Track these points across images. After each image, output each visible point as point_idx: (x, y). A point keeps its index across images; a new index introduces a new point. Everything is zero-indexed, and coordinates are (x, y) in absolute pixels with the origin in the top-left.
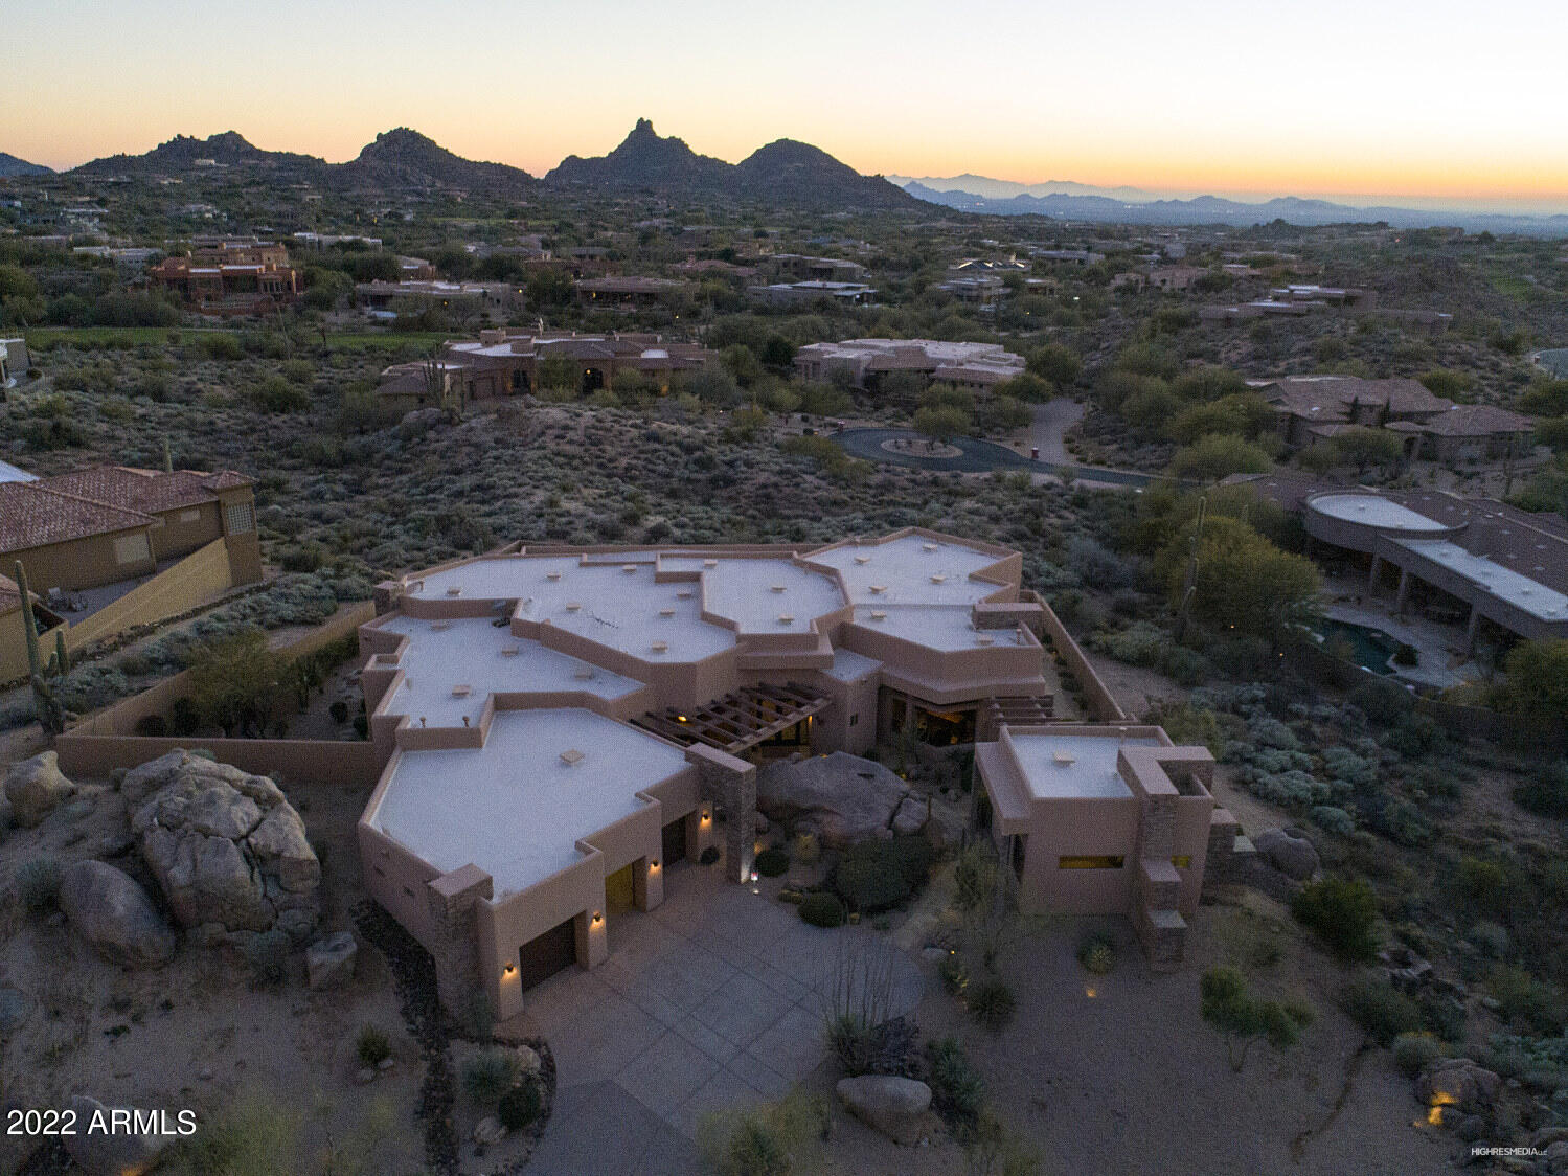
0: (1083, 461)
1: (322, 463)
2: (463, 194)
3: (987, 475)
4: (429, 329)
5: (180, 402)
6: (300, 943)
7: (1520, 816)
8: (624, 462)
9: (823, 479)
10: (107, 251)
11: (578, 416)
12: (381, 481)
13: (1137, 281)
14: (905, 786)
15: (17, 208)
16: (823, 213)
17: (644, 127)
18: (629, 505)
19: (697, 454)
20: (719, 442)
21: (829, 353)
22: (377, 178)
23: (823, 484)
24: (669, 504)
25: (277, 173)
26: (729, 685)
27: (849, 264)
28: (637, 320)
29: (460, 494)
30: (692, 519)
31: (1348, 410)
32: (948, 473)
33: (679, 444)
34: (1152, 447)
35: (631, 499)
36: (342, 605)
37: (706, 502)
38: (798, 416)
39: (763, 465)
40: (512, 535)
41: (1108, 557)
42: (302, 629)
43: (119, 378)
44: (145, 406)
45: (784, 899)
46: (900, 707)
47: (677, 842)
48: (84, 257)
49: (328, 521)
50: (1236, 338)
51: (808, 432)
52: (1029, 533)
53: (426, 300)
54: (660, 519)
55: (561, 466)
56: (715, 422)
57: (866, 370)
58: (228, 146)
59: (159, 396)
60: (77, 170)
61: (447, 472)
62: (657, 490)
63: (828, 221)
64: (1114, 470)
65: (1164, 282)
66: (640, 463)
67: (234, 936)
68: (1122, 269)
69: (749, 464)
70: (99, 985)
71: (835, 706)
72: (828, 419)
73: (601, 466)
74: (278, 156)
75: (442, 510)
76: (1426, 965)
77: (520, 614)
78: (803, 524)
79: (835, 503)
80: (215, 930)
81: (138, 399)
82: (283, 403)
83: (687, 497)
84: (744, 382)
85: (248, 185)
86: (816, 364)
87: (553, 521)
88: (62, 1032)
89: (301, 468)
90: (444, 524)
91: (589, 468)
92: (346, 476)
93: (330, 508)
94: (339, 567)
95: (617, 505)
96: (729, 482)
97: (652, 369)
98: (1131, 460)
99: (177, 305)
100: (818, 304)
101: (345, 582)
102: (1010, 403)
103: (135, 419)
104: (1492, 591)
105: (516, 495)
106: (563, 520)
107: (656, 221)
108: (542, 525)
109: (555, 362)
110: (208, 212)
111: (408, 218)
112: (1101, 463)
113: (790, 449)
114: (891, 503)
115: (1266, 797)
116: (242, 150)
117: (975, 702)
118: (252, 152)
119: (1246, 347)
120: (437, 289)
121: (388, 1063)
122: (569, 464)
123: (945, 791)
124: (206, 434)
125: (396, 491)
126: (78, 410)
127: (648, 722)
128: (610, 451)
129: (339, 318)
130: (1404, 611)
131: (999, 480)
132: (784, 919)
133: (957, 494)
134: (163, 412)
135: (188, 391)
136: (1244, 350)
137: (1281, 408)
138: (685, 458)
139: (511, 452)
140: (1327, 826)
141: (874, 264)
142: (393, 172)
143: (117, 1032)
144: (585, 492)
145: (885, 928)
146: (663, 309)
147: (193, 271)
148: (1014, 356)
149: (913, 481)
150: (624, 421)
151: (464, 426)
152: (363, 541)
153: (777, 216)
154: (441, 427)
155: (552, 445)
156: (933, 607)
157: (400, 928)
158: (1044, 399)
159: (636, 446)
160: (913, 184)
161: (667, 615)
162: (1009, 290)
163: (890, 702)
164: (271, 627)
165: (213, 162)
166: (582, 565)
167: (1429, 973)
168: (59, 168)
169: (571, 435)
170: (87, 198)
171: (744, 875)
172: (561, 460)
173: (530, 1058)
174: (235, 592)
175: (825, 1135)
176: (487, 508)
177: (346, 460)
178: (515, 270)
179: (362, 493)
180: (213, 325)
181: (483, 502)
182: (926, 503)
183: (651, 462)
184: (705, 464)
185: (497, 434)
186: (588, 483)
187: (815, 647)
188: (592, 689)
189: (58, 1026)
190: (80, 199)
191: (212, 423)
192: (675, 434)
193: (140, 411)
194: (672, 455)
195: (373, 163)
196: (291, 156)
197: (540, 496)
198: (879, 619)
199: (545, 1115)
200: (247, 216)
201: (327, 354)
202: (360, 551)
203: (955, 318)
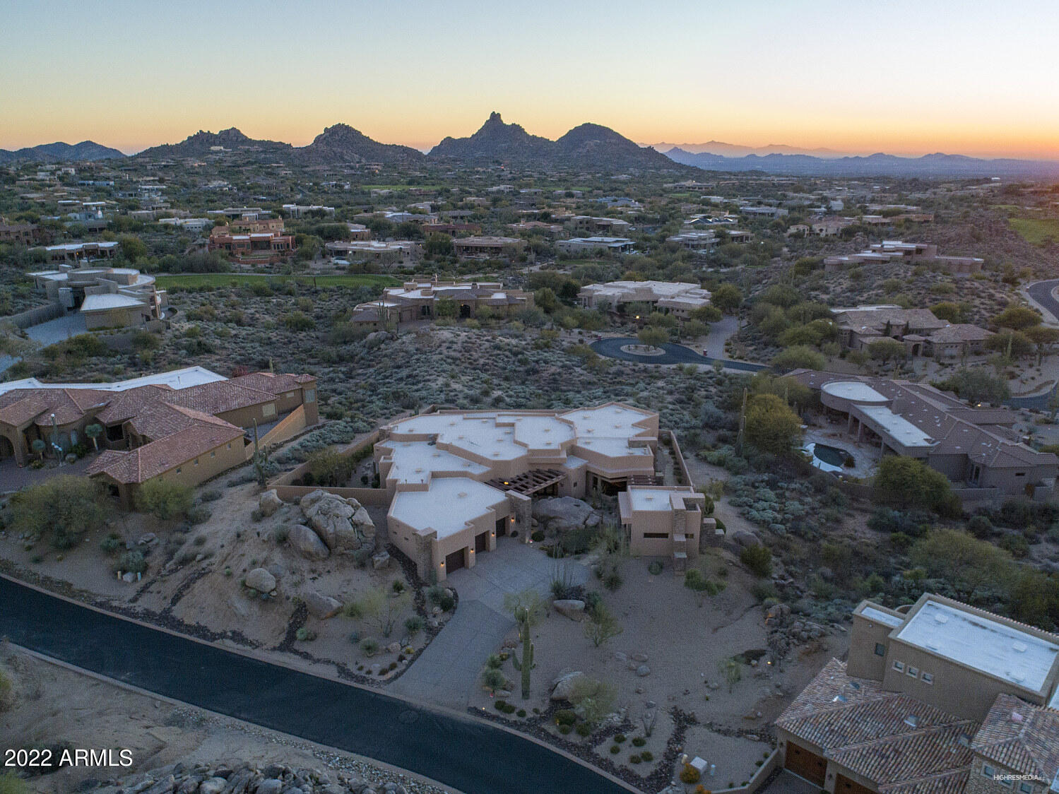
0: (732, 357)
1: (330, 362)
2: (379, 167)
3: (674, 366)
4: (369, 272)
5: (249, 326)
6: (371, 555)
7: (867, 531)
8: (482, 361)
9: (585, 369)
10: (180, 222)
11: (459, 335)
12: (360, 371)
13: (804, 230)
14: (592, 509)
15: (111, 186)
16: (612, 175)
17: (495, 117)
18: (485, 385)
19: (520, 356)
20: (532, 348)
21: (598, 291)
22: (324, 158)
23: (585, 372)
24: (505, 384)
25: (263, 156)
26: (525, 469)
27: (621, 222)
28: (489, 264)
29: (401, 379)
30: (515, 392)
31: (884, 327)
32: (653, 366)
33: (510, 351)
34: (772, 349)
35: (485, 382)
36: (356, 435)
37: (523, 383)
38: (576, 331)
39: (554, 363)
40: (429, 402)
41: (720, 413)
42: (341, 445)
43: (216, 312)
44: (233, 330)
45: (543, 549)
46: (595, 480)
47: (501, 526)
48: (166, 226)
49: (340, 394)
50: (841, 278)
51: (581, 341)
52: (686, 400)
53: (367, 254)
54: (500, 393)
55: (450, 364)
56: (532, 335)
57: (618, 302)
58: (232, 137)
59: (239, 323)
60: (139, 155)
61: (394, 368)
62: (498, 376)
63: (615, 181)
64: (749, 362)
65: (821, 230)
66: (490, 362)
67: (348, 551)
68: (795, 221)
69: (546, 362)
70: (305, 565)
71: (567, 478)
72: (593, 332)
73: (470, 363)
74: (261, 143)
75: (394, 388)
76: (791, 580)
77: (439, 440)
78: (571, 395)
79: (589, 383)
80: (341, 549)
81: (230, 325)
82: (302, 326)
83: (514, 380)
84: (548, 311)
85: (245, 165)
86: (590, 298)
87: (447, 394)
88: (296, 578)
89: (318, 363)
90: (397, 396)
91: (464, 365)
92: (343, 369)
93: (340, 386)
94: (352, 417)
95: (479, 386)
96: (535, 372)
97: (497, 304)
98: (758, 357)
99: (227, 258)
100: (597, 254)
101: (356, 425)
102: (696, 323)
103: (232, 337)
104: (891, 433)
105: (429, 380)
106: (453, 394)
107: (502, 187)
108: (443, 396)
109: (445, 302)
110: (226, 186)
111: (346, 187)
112: (741, 358)
113: (569, 352)
114: (620, 383)
115: (751, 520)
116: (239, 140)
117: (626, 477)
118: (246, 141)
119: (846, 284)
120: (373, 246)
121: (402, 591)
122: (454, 363)
123: (611, 513)
124: (267, 344)
125: (369, 377)
126: (204, 332)
127: (492, 483)
128: (475, 355)
129: (317, 265)
130: (861, 441)
131: (681, 369)
132: (541, 556)
133: (656, 378)
134: (244, 333)
135: (252, 318)
136: (844, 286)
137: (845, 327)
138: (513, 359)
139: (424, 356)
140: (773, 532)
141: (638, 219)
142: (335, 154)
143: (314, 579)
144: (463, 378)
145: (578, 559)
146: (505, 257)
147: (235, 238)
148: (705, 292)
149: (634, 370)
150: (482, 338)
151: (400, 341)
152: (359, 404)
153: (581, 178)
154: (387, 341)
155: (445, 352)
156: (613, 438)
157: (403, 553)
158: (718, 319)
159: (488, 352)
160: (676, 150)
161: (500, 441)
162: (718, 240)
163: (591, 479)
164: (329, 444)
165: (222, 148)
166: (464, 419)
167: (792, 583)
168: (129, 153)
169: (455, 346)
170: (152, 178)
171: (527, 541)
172: (449, 360)
173: (451, 593)
174: (309, 428)
175: (548, 615)
176: (415, 387)
177: (341, 360)
178: (417, 232)
179: (352, 378)
180: (248, 271)
181: (413, 384)
182: (637, 383)
183: (496, 362)
184: (523, 362)
185: (417, 346)
186: (464, 373)
187: (559, 454)
188: (469, 470)
189: (294, 577)
190: (148, 179)
191: (269, 338)
192: (509, 345)
193: (234, 332)
194: (507, 357)
195: (322, 147)
196: (270, 143)
197: (441, 381)
198: (589, 443)
199: (455, 608)
200: (249, 188)
201: (316, 292)
202: (358, 409)
203: (680, 263)
